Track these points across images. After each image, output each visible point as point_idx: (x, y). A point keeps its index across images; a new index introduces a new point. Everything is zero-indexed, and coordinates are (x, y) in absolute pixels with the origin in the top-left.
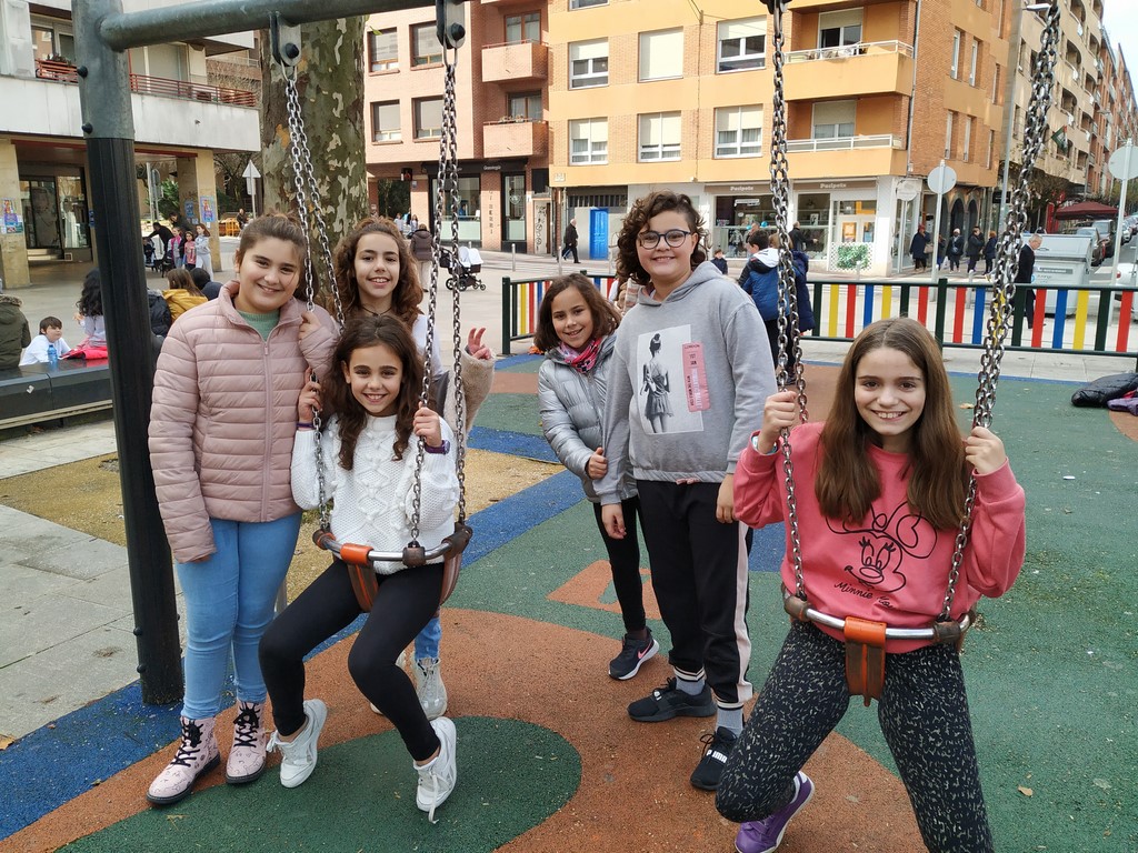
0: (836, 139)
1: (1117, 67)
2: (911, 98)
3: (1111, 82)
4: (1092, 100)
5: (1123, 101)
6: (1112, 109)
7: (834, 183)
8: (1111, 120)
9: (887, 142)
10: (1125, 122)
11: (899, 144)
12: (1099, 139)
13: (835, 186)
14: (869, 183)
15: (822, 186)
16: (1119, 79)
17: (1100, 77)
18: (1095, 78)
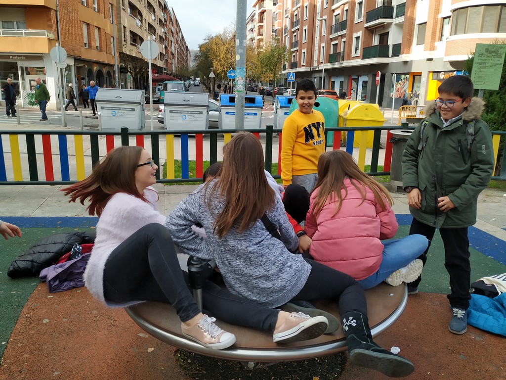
0: (16, 30)
1: (172, 18)
2: (56, 11)
3: (171, 24)
4: (163, 30)
5: (177, 34)
6: (173, 36)
7: (18, 56)
8: (173, 41)
9: (44, 34)
10: (179, 43)
11: (52, 36)
12: (169, 48)
13: (18, 58)
14: (39, 57)
15: (11, 57)
16: (174, 24)
17: (165, 21)
18: (163, 21)
